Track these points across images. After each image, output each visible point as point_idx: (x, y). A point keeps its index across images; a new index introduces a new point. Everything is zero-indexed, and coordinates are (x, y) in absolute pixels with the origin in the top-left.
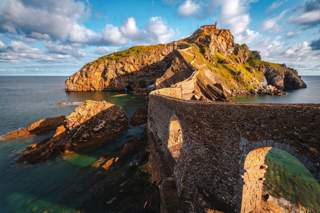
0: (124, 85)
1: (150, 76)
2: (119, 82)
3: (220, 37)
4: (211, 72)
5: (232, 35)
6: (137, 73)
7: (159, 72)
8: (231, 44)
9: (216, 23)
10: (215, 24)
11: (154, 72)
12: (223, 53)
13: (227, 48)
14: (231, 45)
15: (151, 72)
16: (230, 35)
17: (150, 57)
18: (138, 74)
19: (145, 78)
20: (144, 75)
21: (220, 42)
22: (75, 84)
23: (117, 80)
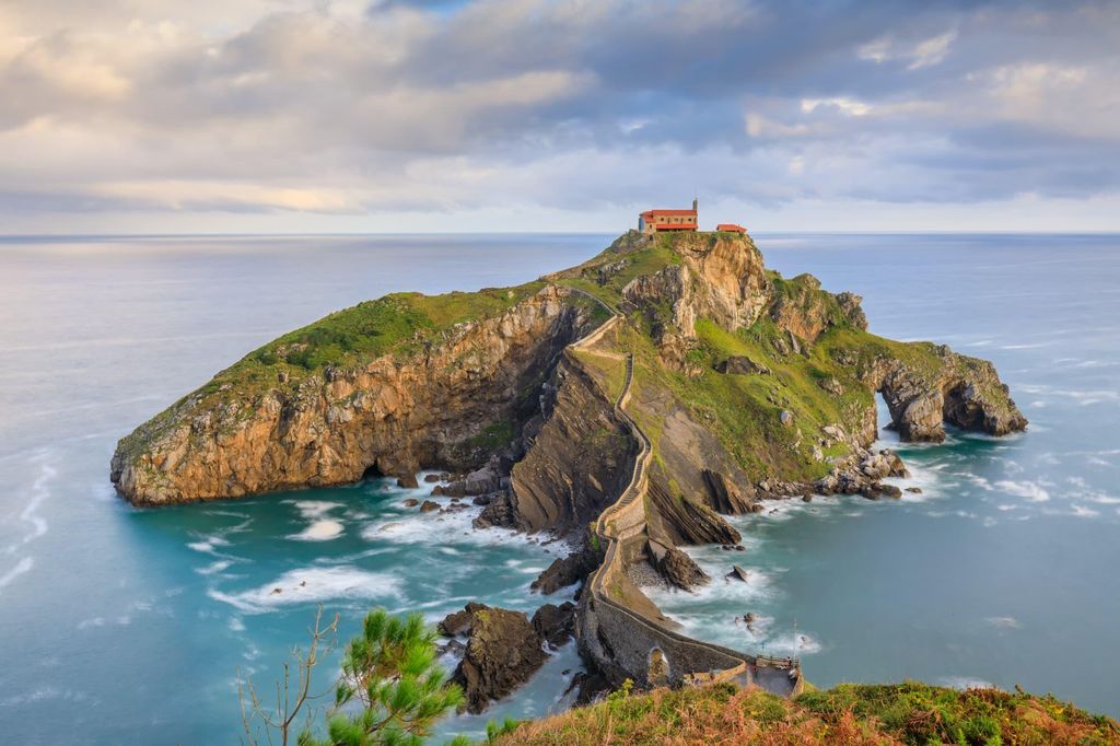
0: (355, 464)
1: (456, 421)
2: (339, 453)
3: (713, 258)
4: (688, 422)
5: (755, 250)
6: (407, 415)
7: (490, 400)
8: (753, 280)
9: (695, 204)
10: (691, 208)
11: (470, 404)
12: (728, 320)
13: (743, 296)
14: (755, 284)
15: (458, 405)
16: (747, 251)
17: (456, 348)
18: (411, 416)
19: (438, 428)
20: (433, 417)
21: (713, 280)
22: (170, 476)
23: (331, 446)
